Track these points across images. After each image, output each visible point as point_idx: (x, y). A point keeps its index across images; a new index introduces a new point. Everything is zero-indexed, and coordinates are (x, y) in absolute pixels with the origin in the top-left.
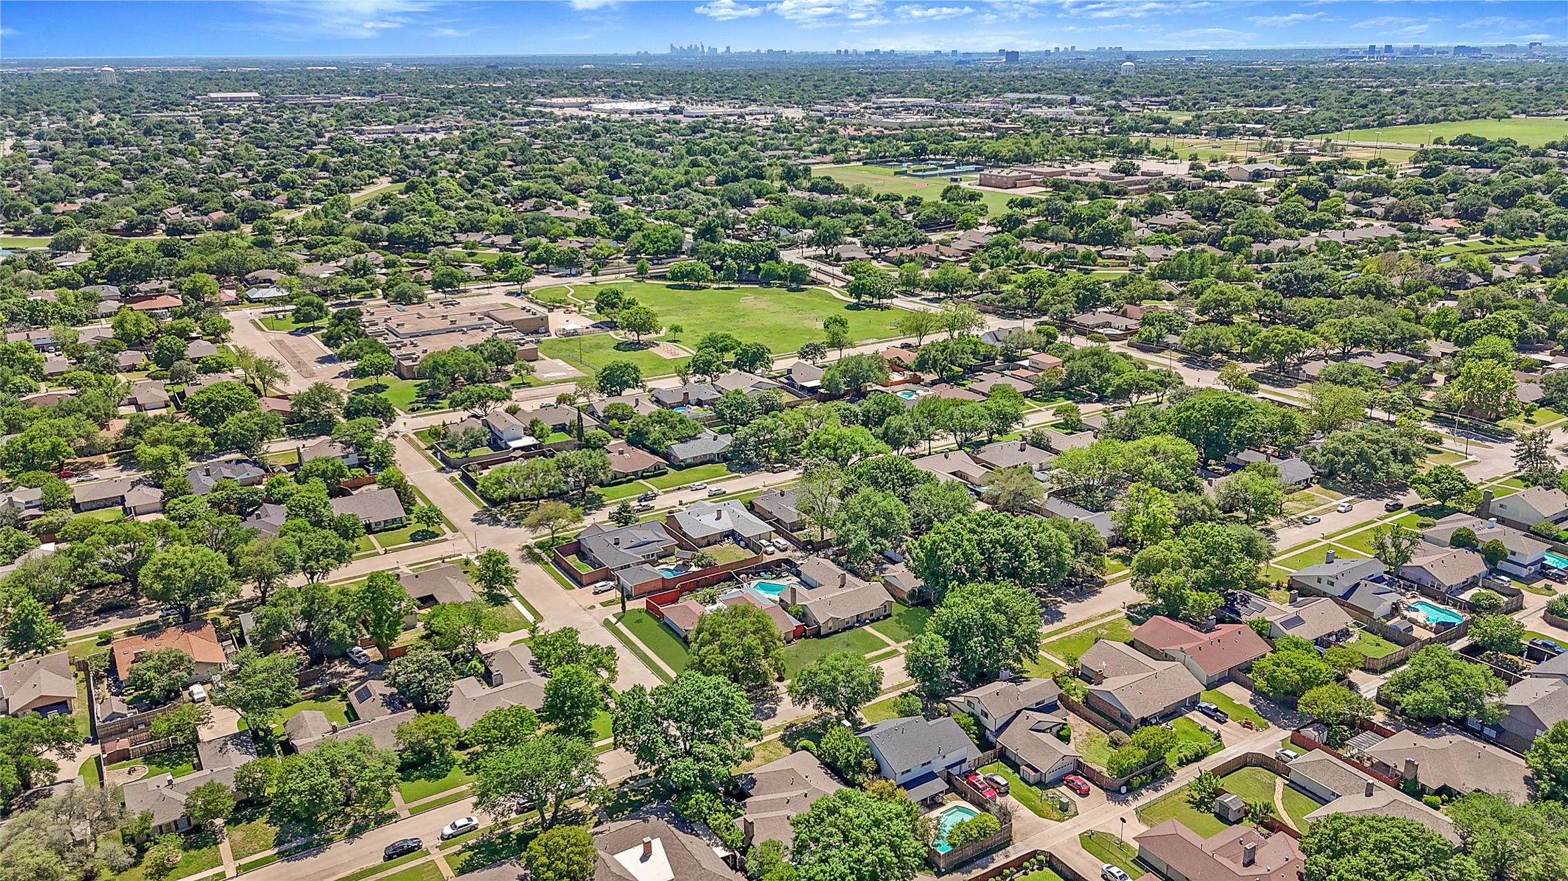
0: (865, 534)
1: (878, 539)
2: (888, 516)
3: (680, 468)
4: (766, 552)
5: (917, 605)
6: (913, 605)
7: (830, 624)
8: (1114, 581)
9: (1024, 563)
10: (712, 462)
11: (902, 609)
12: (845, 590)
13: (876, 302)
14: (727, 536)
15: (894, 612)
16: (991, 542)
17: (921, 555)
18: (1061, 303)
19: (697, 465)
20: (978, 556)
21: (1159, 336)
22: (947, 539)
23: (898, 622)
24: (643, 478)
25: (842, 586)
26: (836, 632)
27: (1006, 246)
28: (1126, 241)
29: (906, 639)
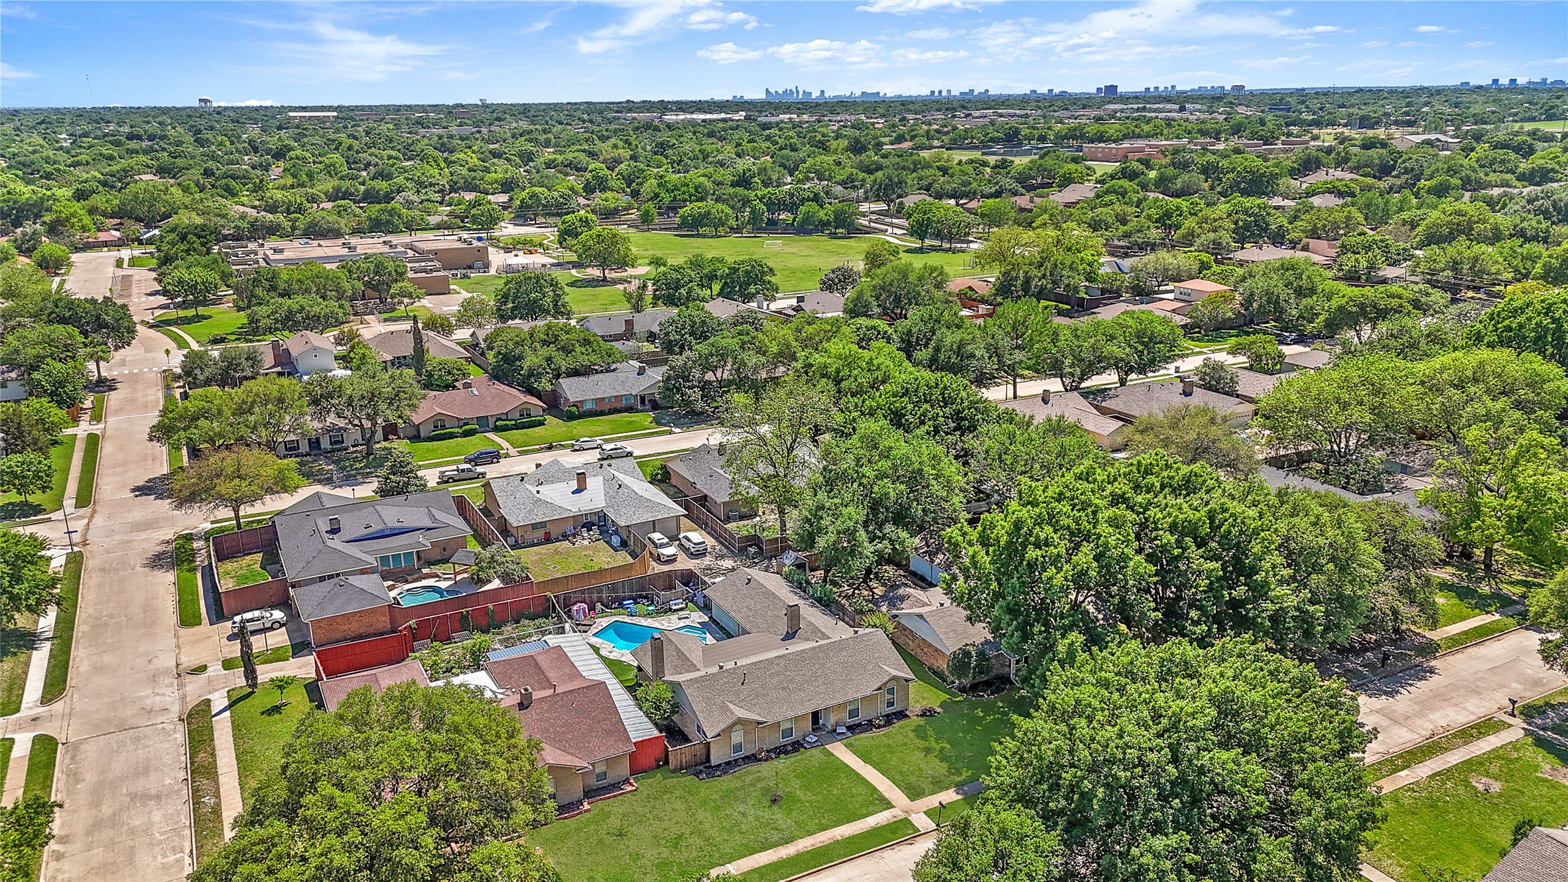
0: (855, 513)
1: (889, 528)
2: (915, 480)
3: (571, 417)
4: (658, 559)
5: (974, 688)
6: (963, 690)
7: (737, 737)
8: (1460, 643)
9: (1260, 591)
10: (630, 409)
11: (933, 698)
12: (795, 647)
13: (946, 245)
14: (588, 526)
15: (915, 707)
16: (1173, 528)
17: (985, 559)
18: (1215, 231)
19: (602, 413)
20: (1139, 564)
21: (1372, 267)
22: (1052, 519)
23: (920, 732)
24: (497, 429)
25: (790, 636)
26: (752, 758)
27: (1124, 194)
28: (1282, 188)
29: (939, 786)
